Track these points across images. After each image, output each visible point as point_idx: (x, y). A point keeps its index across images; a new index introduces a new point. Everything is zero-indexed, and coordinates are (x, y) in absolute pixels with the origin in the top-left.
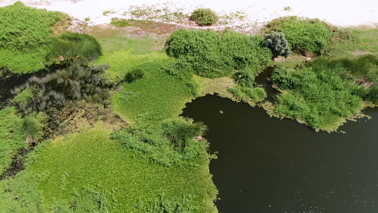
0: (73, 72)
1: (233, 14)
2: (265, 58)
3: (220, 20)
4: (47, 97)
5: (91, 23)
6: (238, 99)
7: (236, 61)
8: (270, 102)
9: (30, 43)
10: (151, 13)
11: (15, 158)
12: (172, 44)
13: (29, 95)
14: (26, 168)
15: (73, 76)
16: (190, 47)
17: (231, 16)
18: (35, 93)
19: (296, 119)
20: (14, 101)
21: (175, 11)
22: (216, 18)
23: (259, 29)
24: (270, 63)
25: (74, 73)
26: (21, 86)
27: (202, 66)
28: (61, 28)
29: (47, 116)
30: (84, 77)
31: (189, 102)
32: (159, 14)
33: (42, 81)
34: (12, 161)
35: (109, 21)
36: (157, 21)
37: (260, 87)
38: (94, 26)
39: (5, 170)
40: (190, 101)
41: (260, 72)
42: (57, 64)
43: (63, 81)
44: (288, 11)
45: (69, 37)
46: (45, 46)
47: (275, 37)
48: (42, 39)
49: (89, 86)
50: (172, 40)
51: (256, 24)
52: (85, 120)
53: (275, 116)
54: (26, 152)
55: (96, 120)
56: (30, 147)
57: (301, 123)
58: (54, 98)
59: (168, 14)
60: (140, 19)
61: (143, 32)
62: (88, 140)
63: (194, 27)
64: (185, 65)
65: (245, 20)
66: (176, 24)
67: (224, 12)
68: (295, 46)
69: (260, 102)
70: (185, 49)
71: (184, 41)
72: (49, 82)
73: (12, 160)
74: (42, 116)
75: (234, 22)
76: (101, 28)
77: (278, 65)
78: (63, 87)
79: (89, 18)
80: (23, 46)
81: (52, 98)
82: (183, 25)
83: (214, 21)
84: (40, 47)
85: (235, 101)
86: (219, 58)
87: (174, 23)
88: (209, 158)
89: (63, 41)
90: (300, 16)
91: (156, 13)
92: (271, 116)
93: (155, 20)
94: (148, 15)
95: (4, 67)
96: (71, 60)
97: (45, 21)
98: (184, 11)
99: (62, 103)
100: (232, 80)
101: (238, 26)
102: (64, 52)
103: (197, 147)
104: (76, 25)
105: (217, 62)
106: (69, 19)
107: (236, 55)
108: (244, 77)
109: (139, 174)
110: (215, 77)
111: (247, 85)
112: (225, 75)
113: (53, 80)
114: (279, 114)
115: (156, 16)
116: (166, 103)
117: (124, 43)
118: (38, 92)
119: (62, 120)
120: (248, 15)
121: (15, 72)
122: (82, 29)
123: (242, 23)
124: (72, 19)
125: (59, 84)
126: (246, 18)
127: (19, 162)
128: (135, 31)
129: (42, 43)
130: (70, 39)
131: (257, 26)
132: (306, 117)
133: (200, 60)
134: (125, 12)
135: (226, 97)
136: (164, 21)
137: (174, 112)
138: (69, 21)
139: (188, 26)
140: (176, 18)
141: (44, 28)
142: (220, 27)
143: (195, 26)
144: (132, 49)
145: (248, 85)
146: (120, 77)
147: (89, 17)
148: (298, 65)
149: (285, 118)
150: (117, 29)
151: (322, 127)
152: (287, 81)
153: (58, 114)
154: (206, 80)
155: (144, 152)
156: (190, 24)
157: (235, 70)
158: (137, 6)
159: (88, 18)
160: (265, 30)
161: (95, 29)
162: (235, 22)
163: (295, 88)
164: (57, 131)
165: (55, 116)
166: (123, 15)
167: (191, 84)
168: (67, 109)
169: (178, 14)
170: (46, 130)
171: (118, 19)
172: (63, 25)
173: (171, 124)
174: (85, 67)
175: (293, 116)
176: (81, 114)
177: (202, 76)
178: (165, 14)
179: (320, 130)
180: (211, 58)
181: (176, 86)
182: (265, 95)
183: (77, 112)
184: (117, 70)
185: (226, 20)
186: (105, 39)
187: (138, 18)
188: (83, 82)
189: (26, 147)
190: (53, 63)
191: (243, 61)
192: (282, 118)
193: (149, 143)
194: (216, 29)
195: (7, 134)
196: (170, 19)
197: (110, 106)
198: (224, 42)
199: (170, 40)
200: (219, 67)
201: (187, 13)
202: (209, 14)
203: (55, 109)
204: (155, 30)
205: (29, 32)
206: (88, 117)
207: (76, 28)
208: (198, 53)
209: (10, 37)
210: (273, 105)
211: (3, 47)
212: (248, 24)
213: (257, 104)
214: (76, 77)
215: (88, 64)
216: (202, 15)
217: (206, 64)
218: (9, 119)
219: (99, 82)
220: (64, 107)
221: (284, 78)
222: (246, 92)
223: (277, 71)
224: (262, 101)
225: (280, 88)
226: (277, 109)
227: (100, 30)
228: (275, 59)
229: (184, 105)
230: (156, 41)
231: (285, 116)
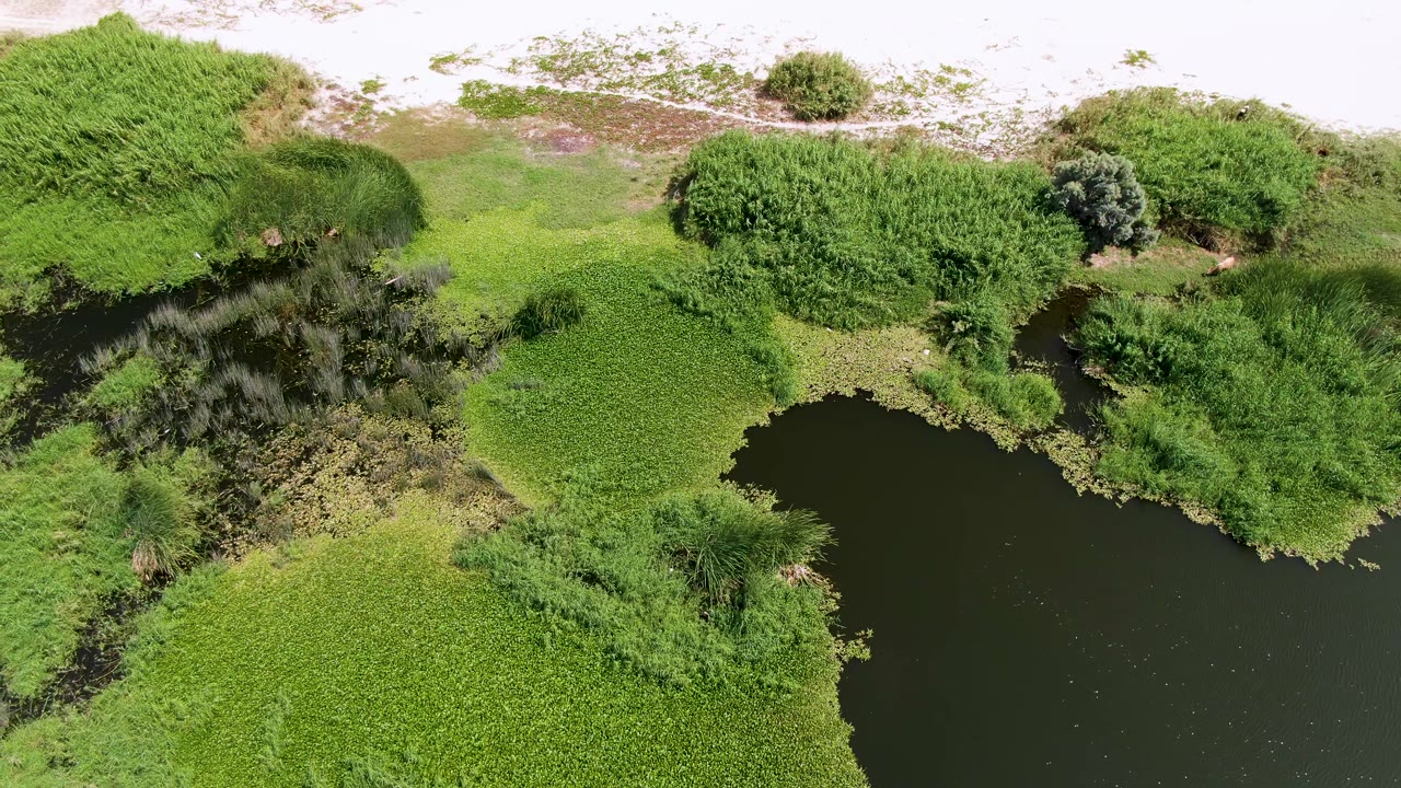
0: (316, 293)
1: (927, 77)
2: (1055, 258)
3: (879, 97)
4: (214, 391)
5: (385, 99)
6: (948, 419)
7: (942, 266)
8: (1076, 433)
9: (157, 176)
10: (614, 66)
11: (91, 632)
12: (696, 194)
13: (146, 381)
14: (130, 673)
15: (313, 307)
16: (766, 205)
17: (919, 83)
18: (171, 372)
19: (1180, 503)
20: (91, 401)
21: (705, 61)
22: (864, 91)
23: (1027, 137)
24: (1076, 276)
25: (320, 296)
26: (118, 344)
27: (811, 281)
28: (273, 120)
29: (213, 464)
30: (358, 312)
31: (758, 426)
32: (645, 70)
33: (197, 324)
34: (79, 642)
35: (454, 96)
36: (638, 96)
37: (1035, 371)
38: (396, 111)
39: (51, 677)
40: (765, 421)
41: (1034, 311)
42: (256, 261)
43: (278, 327)
44: (1141, 66)
45: (303, 156)
46: (211, 187)
47: (1097, 174)
48: (200, 163)
49: (374, 348)
50: (693, 176)
51: (1017, 116)
52: (356, 484)
53: (1096, 489)
54: (133, 605)
55: (401, 487)
56: (147, 589)
57: (1199, 520)
58: (242, 395)
59: (679, 69)
60: (573, 87)
61: (584, 139)
62: (369, 567)
63: (779, 125)
64: (745, 277)
65: (975, 100)
66: (709, 110)
67: (891, 65)
68: (1174, 211)
69: (1036, 433)
70: (746, 212)
71: (742, 181)
72: (225, 329)
73: (77, 638)
74: (195, 463)
75: (932, 109)
76: (423, 121)
77: (1105, 284)
78: (275, 352)
79: (381, 82)
80: (131, 185)
81: (234, 393)
82: (736, 116)
83: (857, 103)
84: (192, 190)
85: (937, 423)
86: (875, 253)
87: (700, 107)
88: (839, 657)
89: (282, 171)
90: (1190, 90)
91: (632, 65)
92: (1079, 491)
93: (628, 94)
94: (603, 74)
95: (55, 267)
96: (307, 242)
97: (214, 92)
98: (740, 59)
99: (271, 414)
100: (927, 341)
101: (947, 122)
102: (283, 214)
103: (792, 610)
104: (332, 107)
105: (869, 268)
106: (302, 85)
107: (945, 243)
108: (973, 329)
109: (566, 714)
110: (861, 324)
111: (986, 362)
112: (899, 320)
113: (238, 321)
114: (1110, 482)
115: (631, 77)
116: (671, 424)
117: (508, 182)
118: (181, 367)
119: (270, 481)
120: (985, 80)
121: (98, 287)
122: (351, 122)
123: (962, 112)
124: (316, 84)
125: (263, 339)
126: (978, 91)
127: (106, 648)
128: (550, 136)
129: (203, 175)
130: (307, 162)
131: (1019, 127)
132: (1222, 501)
133: (802, 260)
134: (514, 62)
135: (902, 407)
136: (661, 97)
137: (702, 462)
138: (301, 93)
139: (755, 121)
140: (709, 89)
141: (209, 121)
142: (876, 124)
143: (782, 120)
144: (542, 207)
145: (991, 362)
146: (492, 315)
147: (378, 77)
148: (1183, 286)
149: (1137, 501)
150: (486, 125)
151: (1283, 544)
152: (1141, 353)
153: (255, 458)
154: (826, 339)
155: (587, 625)
156: (761, 110)
157: (939, 303)
158: (561, 38)
159: (375, 79)
160: (1051, 141)
161: (400, 126)
162: (936, 107)
163: (1175, 381)
164: (250, 526)
165: (244, 465)
166: (509, 70)
167: (768, 353)
168: (290, 440)
169: (718, 71)
170: (209, 521)
171: (489, 87)
172: (280, 108)
173: (688, 513)
174: (363, 273)
175: (1168, 494)
176: (344, 462)
177: (809, 320)
178: (666, 70)
179: (1279, 554)
180: (846, 252)
181: (707, 360)
182: (1057, 403)
183: (330, 451)
184: (484, 289)
185: (900, 98)
186: (435, 163)
187: (563, 82)
188: (353, 334)
189: (134, 587)
190: (240, 255)
191: (971, 265)
192: (1124, 498)
193: (603, 587)
194: (861, 135)
195: (60, 534)
196: (684, 90)
197: (455, 430)
198: (896, 187)
199: (685, 175)
200: (878, 287)
201: (752, 70)
202: (836, 74)
203: (245, 436)
204: (629, 131)
205: (153, 133)
206: (369, 475)
207: (328, 118)
208: (798, 230)
209: (81, 152)
210: (1087, 445)
211: (56, 187)
212: (986, 118)
213: (1023, 440)
214: (325, 313)
215: (374, 261)
216: (811, 78)
217: (828, 276)
218: (71, 474)
219: (412, 334)
220: (280, 430)
221: (1131, 339)
222: (983, 392)
223: (1102, 310)
224: (1045, 426)
225: (1113, 377)
226: (1103, 461)
227: (421, 128)
228: (1092, 260)
229: (741, 436)
230: (633, 176)
231: (1135, 492)
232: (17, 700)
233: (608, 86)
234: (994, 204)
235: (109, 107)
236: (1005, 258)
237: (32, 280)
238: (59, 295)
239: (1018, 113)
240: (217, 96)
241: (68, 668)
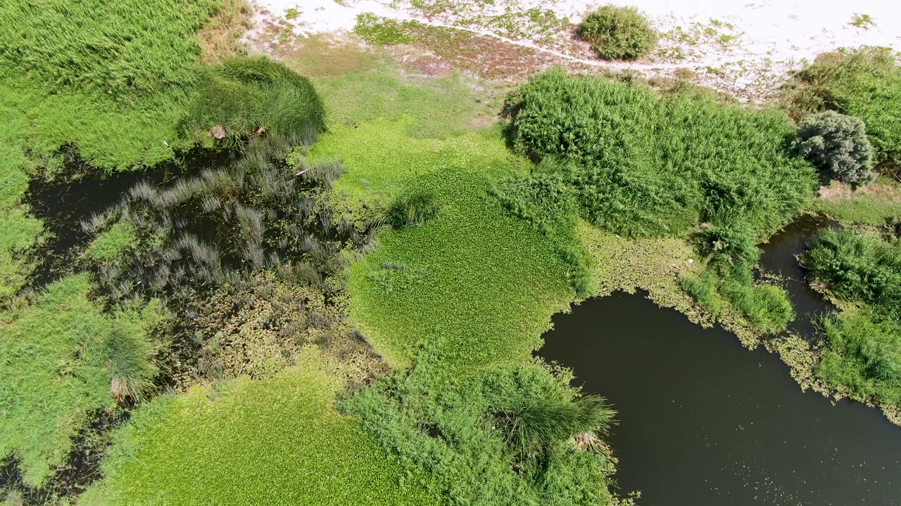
0: (247, 179)
1: (699, 28)
2: (796, 194)
3: (662, 43)
4: (171, 255)
5: (302, 24)
6: (705, 318)
7: (708, 194)
8: (803, 339)
9: (139, 81)
10: (467, 6)
11: (81, 440)
12: (523, 121)
13: (126, 242)
14: (105, 477)
15: (245, 191)
16: (577, 135)
17: (693, 33)
18: (143, 235)
19: (881, 406)
20: (89, 255)
21: (533, 6)
22: (651, 37)
23: (774, 83)
24: (808, 205)
25: (250, 183)
26: (108, 211)
27: (607, 199)
28: (221, 38)
29: (170, 312)
30: (276, 196)
31: (562, 313)
32: (489, 11)
33: (163, 199)
34: (72, 447)
35: (350, 24)
36: (483, 32)
37: (772, 283)
38: (309, 34)
39: (52, 473)
40: (567, 310)
41: (774, 232)
42: (205, 149)
43: (219, 204)
44: (865, 28)
45: (242, 72)
46: (177, 92)
47: (837, 131)
48: (169, 73)
49: (286, 227)
50: (522, 106)
51: (767, 65)
52: (269, 337)
53: (816, 388)
54: (110, 421)
55: (300, 342)
56: (120, 409)
57: (895, 422)
58: (192, 258)
59: (514, 12)
60: (436, 23)
61: (443, 66)
62: (276, 406)
63: (586, 62)
64: (559, 192)
65: (736, 50)
66: (535, 47)
67: (672, 17)
68: (889, 157)
69: (772, 336)
70: (562, 140)
71: (562, 115)
72: (182, 204)
73: (71, 444)
74: (157, 312)
75: (702, 55)
76: (328, 44)
77: (830, 213)
78: (216, 225)
79: (299, 11)
80: (121, 88)
81: (186, 254)
82: (555, 53)
83: (645, 49)
84: (163, 93)
85: (696, 322)
86: (658, 181)
87: (528, 44)
89: (226, 82)
91: (480, 6)
92: (803, 389)
93: (476, 31)
94: (459, 13)
95: (67, 145)
96: (242, 138)
97: (181, 15)
98: (560, 5)
99: (212, 275)
100: (691, 251)
101: (713, 67)
102: (226, 117)
103: (582, 474)
104: (264, 29)
105: (653, 194)
106: (243, 11)
107: (713, 178)
108: (728, 248)
110: (643, 235)
111: (736, 274)
112: (671, 232)
113: (192, 198)
114: (828, 383)
115: (479, 17)
116: (498, 306)
117: (387, 97)
118: (151, 232)
119: (209, 329)
120: (743, 33)
121: (97, 163)
122: (276, 42)
123: (725, 58)
124: (253, 10)
125: (208, 214)
126: (737, 42)
127: (91, 453)
128: (419, 61)
129: (171, 82)
130: (244, 77)
131: (768, 74)
133: (602, 182)
135: (670, 306)
136: (500, 34)
137: (519, 339)
138: (243, 17)
139: (569, 57)
140: (536, 29)
141: (177, 40)
142: (659, 66)
143: (589, 58)
144: (411, 120)
145: (740, 274)
146: (372, 207)
147: (297, 6)
148: (891, 219)
149: (848, 401)
150: (373, 50)
152: (859, 279)
153: (199, 310)
154: (615, 243)
156: (574, 49)
157: (704, 225)
159: (295, 8)
160: (793, 88)
161: (311, 47)
162: (705, 54)
163: (883, 302)
164: (193, 365)
165: (191, 314)
166: (391, 6)
167: (572, 255)
168: (225, 296)
170: (165, 358)
171: (375, 19)
172: (227, 28)
173: (508, 385)
174: (280, 165)
175: (873, 398)
176: (261, 318)
177: (605, 227)
178: (505, 12)
180: (636, 179)
181: (526, 256)
182: (789, 315)
183: (252, 308)
184: (367, 185)
185: (678, 45)
186: (336, 78)
187: (429, 17)
188: (272, 214)
189: (111, 407)
190: (195, 144)
191: (731, 196)
192: (837, 397)
193: (444, 438)
194: (647, 74)
195: (62, 362)
196: (518, 29)
197: (342, 298)
198: (676, 126)
199: (516, 103)
200: (657, 207)
201: (568, 16)
202: (633, 25)
203: (193, 291)
204: (476, 61)
205: (137, 49)
206: (278, 330)
207: (260, 37)
208: (599, 158)
209: (88, 60)
210: (811, 349)
211: (70, 84)
212: (743, 66)
213: (761, 341)
214: (253, 196)
215: (289, 155)
216: (614, 28)
217: (620, 197)
218: (71, 313)
219: (314, 217)
220: (218, 288)
221: (852, 268)
222: (733, 300)
223: (829, 239)
224: (779, 331)
225: (833, 293)
226: (823, 367)
227: (326, 50)
228: (820, 192)
229: (549, 320)
230: (478, 99)
231: (847, 393)
232: (27, 489)
233: (462, 23)
234: (751, 146)
235: (108, 25)
236: (757, 192)
237: (51, 155)
238: (70, 167)
239: (768, 63)
240: (183, 19)
241: (65, 467)
